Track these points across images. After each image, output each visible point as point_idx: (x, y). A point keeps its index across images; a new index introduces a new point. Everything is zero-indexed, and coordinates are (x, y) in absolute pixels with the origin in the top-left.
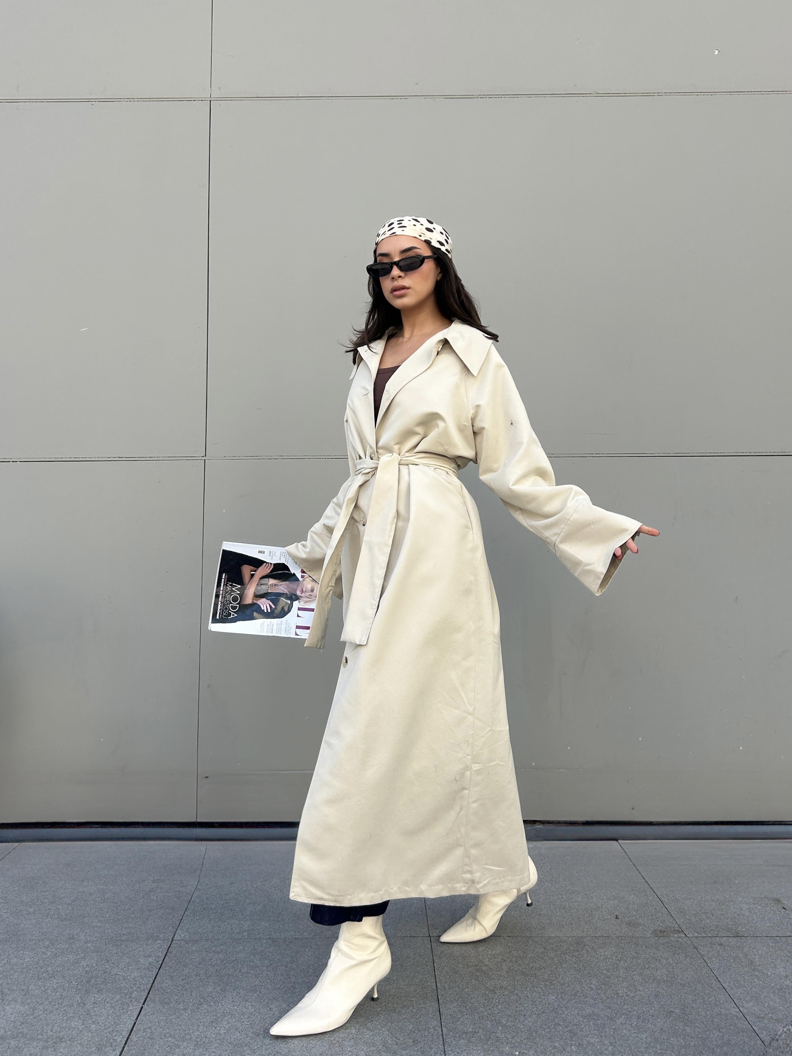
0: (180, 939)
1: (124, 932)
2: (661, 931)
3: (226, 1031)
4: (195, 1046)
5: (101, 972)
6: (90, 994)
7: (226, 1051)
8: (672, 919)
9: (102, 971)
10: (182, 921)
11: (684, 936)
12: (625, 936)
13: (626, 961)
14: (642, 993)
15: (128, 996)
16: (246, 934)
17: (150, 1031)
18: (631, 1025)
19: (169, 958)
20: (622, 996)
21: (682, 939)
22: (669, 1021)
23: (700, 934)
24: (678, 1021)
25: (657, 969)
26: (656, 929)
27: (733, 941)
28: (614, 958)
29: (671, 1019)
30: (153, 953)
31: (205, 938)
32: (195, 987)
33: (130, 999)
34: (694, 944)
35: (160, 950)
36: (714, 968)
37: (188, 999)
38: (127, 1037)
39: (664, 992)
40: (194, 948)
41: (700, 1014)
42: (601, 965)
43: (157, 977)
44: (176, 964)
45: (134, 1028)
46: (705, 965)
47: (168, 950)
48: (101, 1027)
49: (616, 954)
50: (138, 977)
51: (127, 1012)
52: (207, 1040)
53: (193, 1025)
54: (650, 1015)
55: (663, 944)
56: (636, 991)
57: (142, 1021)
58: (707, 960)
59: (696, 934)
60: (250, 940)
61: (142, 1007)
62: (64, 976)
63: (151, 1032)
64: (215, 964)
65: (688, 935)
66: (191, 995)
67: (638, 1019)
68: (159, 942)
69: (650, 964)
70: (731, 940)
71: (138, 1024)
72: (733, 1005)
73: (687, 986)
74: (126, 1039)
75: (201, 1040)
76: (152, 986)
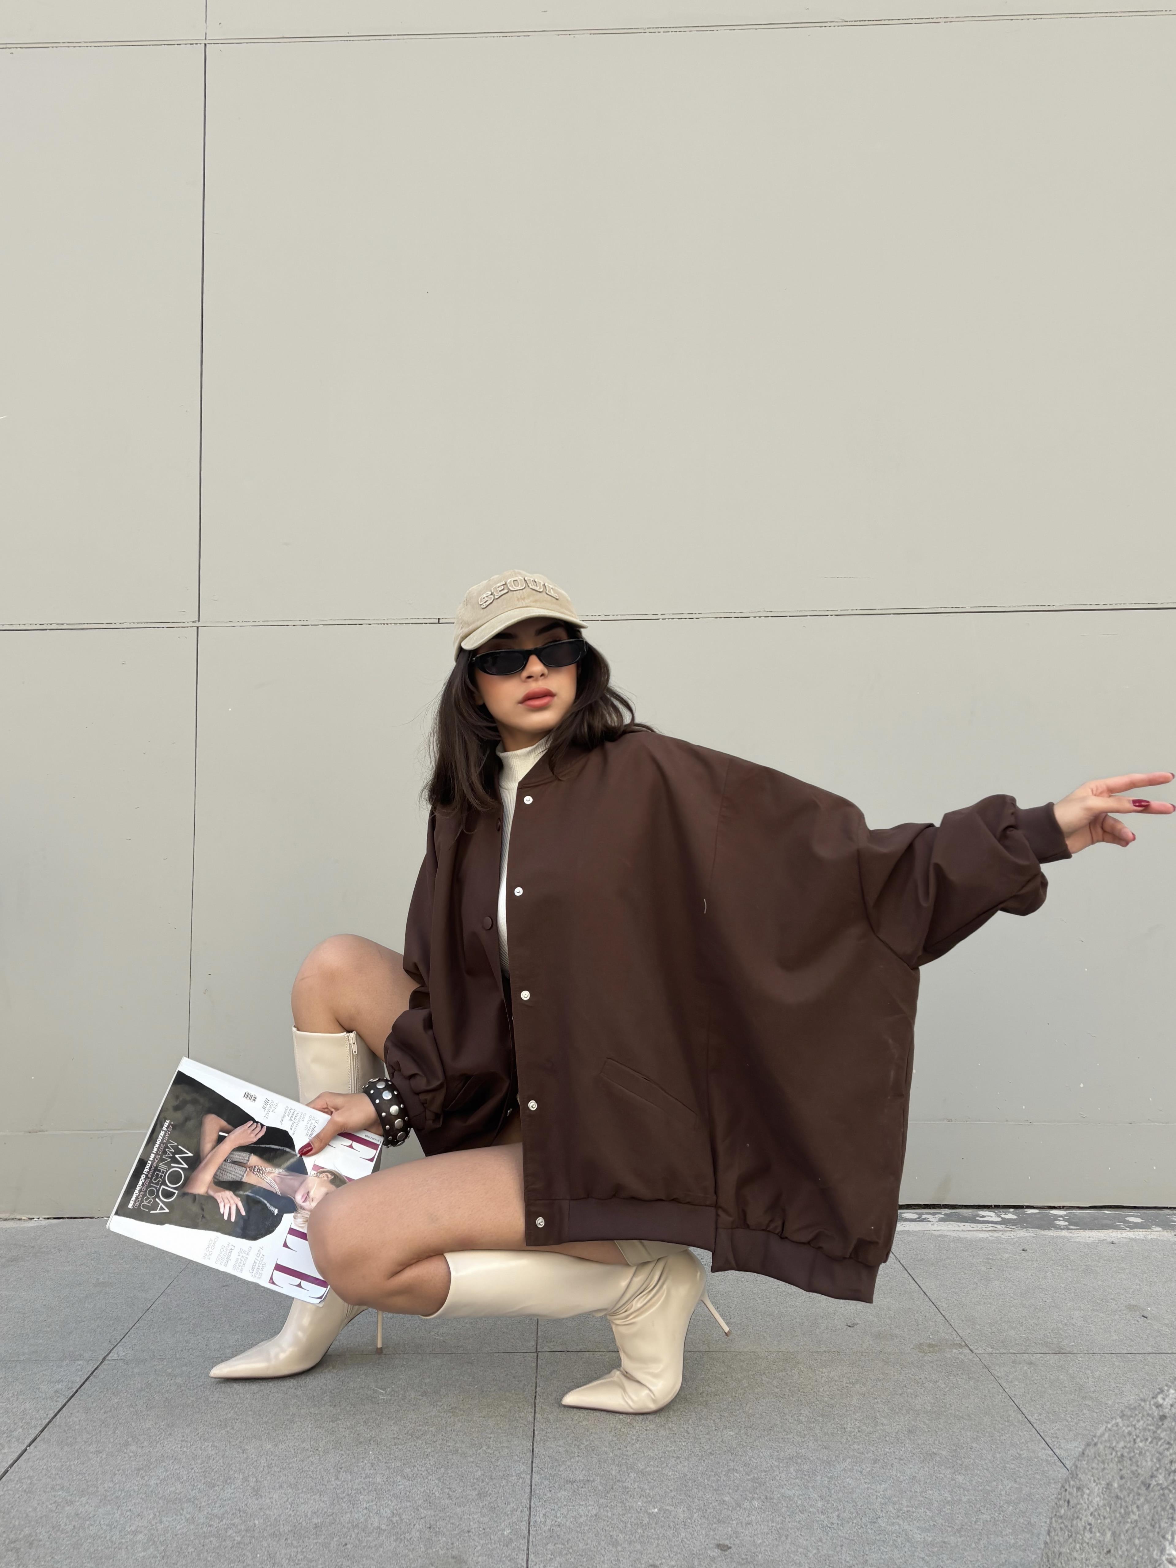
11: (969, 1351)
12: (867, 1351)
14: (886, 1427)
18: (861, 1472)
20: (850, 1432)
27: (1052, 1359)
29: (931, 1464)
40: (136, 1370)
42: (821, 1390)
55: (932, 1362)
65: (975, 1351)
66: (114, 1432)
67: (875, 1463)
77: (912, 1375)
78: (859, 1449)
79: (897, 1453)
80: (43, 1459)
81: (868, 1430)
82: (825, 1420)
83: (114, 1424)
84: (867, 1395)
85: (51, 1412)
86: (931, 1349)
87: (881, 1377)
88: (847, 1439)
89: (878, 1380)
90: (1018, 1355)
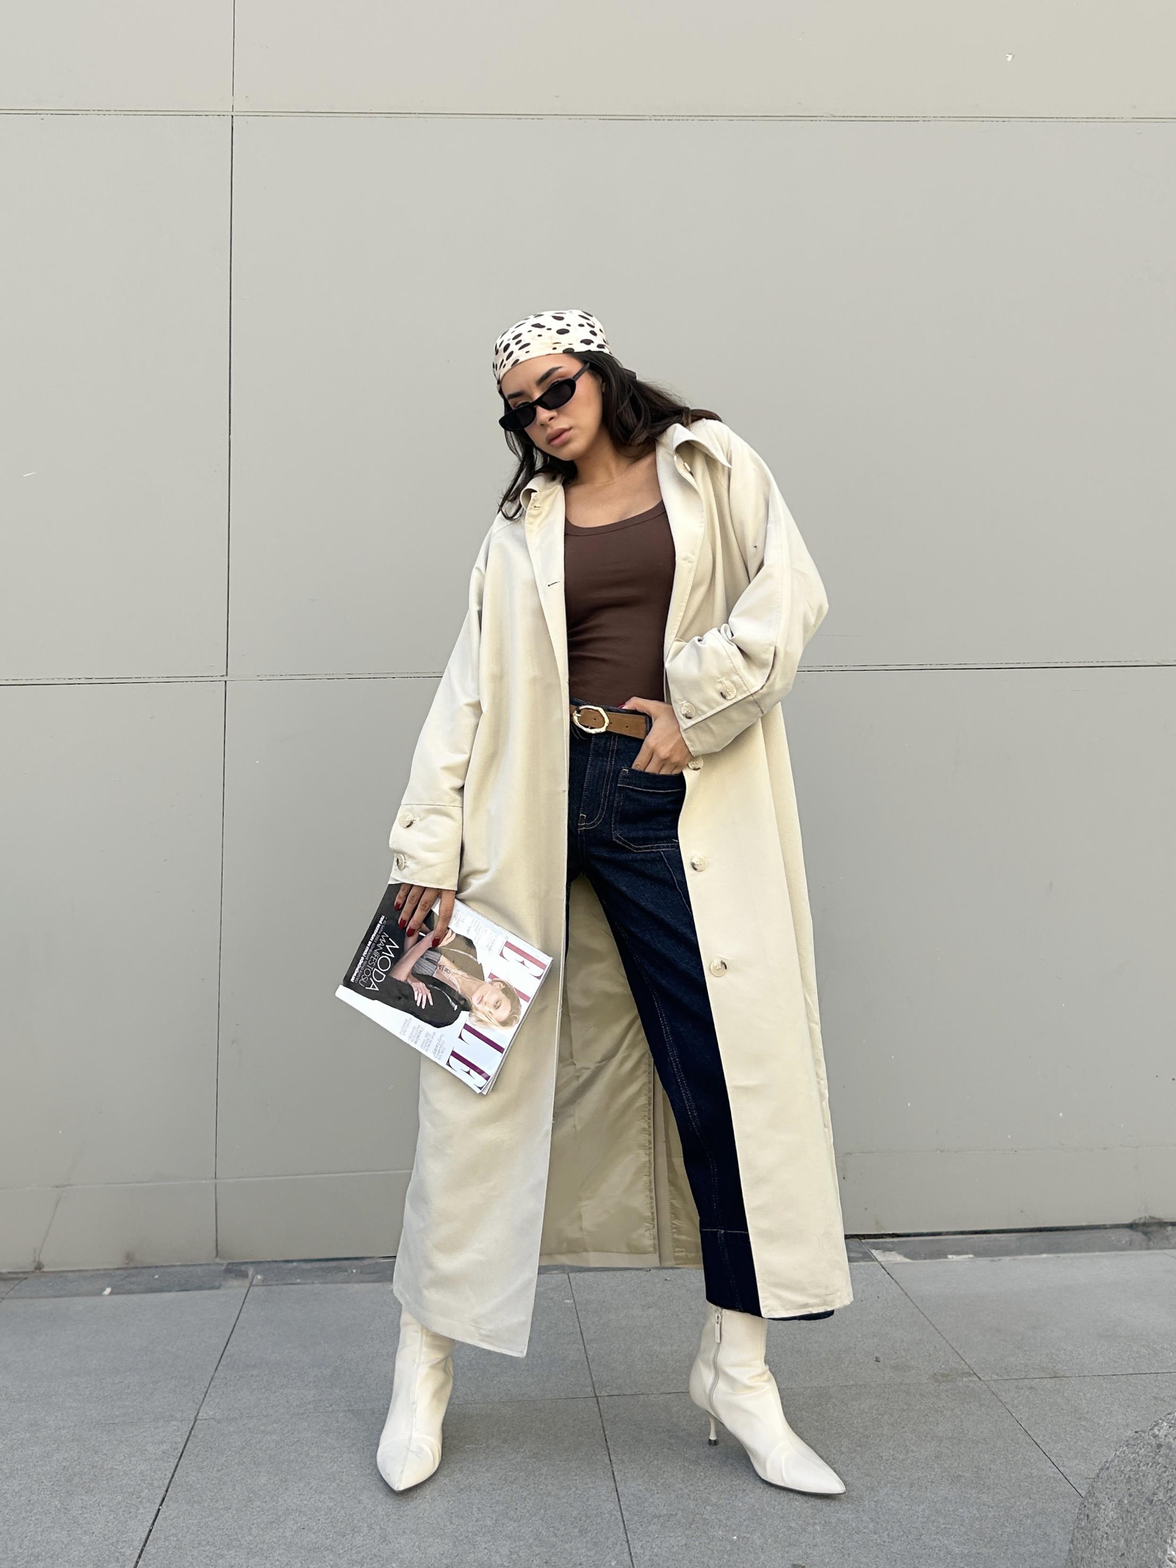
0: (207, 1417)
1: (117, 1413)
2: (943, 1375)
3: (293, 1533)
4: (248, 1554)
5: (88, 1467)
6: (75, 1497)
7: (297, 1557)
8: (959, 1359)
9: (89, 1465)
10: (208, 1394)
13: (891, 1415)
14: (916, 1454)
15: (134, 1496)
16: (310, 1406)
17: (175, 1539)
19: (193, 1443)
21: (975, 1384)
22: (956, 1488)
23: (1001, 1376)
24: (969, 1488)
25: (937, 1424)
26: (935, 1372)
28: (874, 1412)
29: (959, 1486)
30: (166, 1438)
31: (247, 1415)
32: (239, 1478)
33: (139, 1500)
34: (992, 1389)
35: (178, 1433)
36: (1021, 1418)
37: (229, 1495)
38: (140, 1548)
39: (949, 1452)
40: (231, 1429)
41: (1002, 1477)
43: (178, 1468)
44: (206, 1451)
45: (150, 1537)
46: (1009, 1414)
47: (190, 1433)
48: (97, 1538)
49: (876, 1407)
50: (147, 1470)
51: (137, 1516)
52: (266, 1546)
53: (241, 1527)
54: (928, 1482)
55: (946, 1391)
56: (907, 1452)
57: (161, 1527)
58: (1011, 1409)
59: (995, 1377)
60: (319, 1414)
61: (159, 1510)
62: (30, 1476)
63: (178, 1540)
64: (268, 1448)
67: (911, 1487)
68: (174, 1423)
69: (927, 1417)
70: (1046, 1382)
71: (156, 1531)
72: (1050, 1464)
73: (982, 1443)
74: (139, 1551)
75: (257, 1546)
76: (170, 1482)
77: (932, 1404)
78: (896, 1475)
79: (928, 1477)
80: (179, 1517)
81: (901, 1457)
82: (864, 1450)
83: (231, 1481)
84: (895, 1424)
85: (167, 1472)
86: (945, 1379)
87: (905, 1407)
88: (885, 1466)
89: (903, 1410)
90: (1020, 1381)
